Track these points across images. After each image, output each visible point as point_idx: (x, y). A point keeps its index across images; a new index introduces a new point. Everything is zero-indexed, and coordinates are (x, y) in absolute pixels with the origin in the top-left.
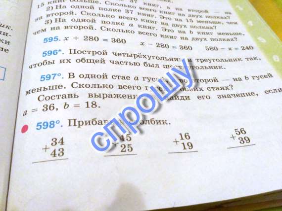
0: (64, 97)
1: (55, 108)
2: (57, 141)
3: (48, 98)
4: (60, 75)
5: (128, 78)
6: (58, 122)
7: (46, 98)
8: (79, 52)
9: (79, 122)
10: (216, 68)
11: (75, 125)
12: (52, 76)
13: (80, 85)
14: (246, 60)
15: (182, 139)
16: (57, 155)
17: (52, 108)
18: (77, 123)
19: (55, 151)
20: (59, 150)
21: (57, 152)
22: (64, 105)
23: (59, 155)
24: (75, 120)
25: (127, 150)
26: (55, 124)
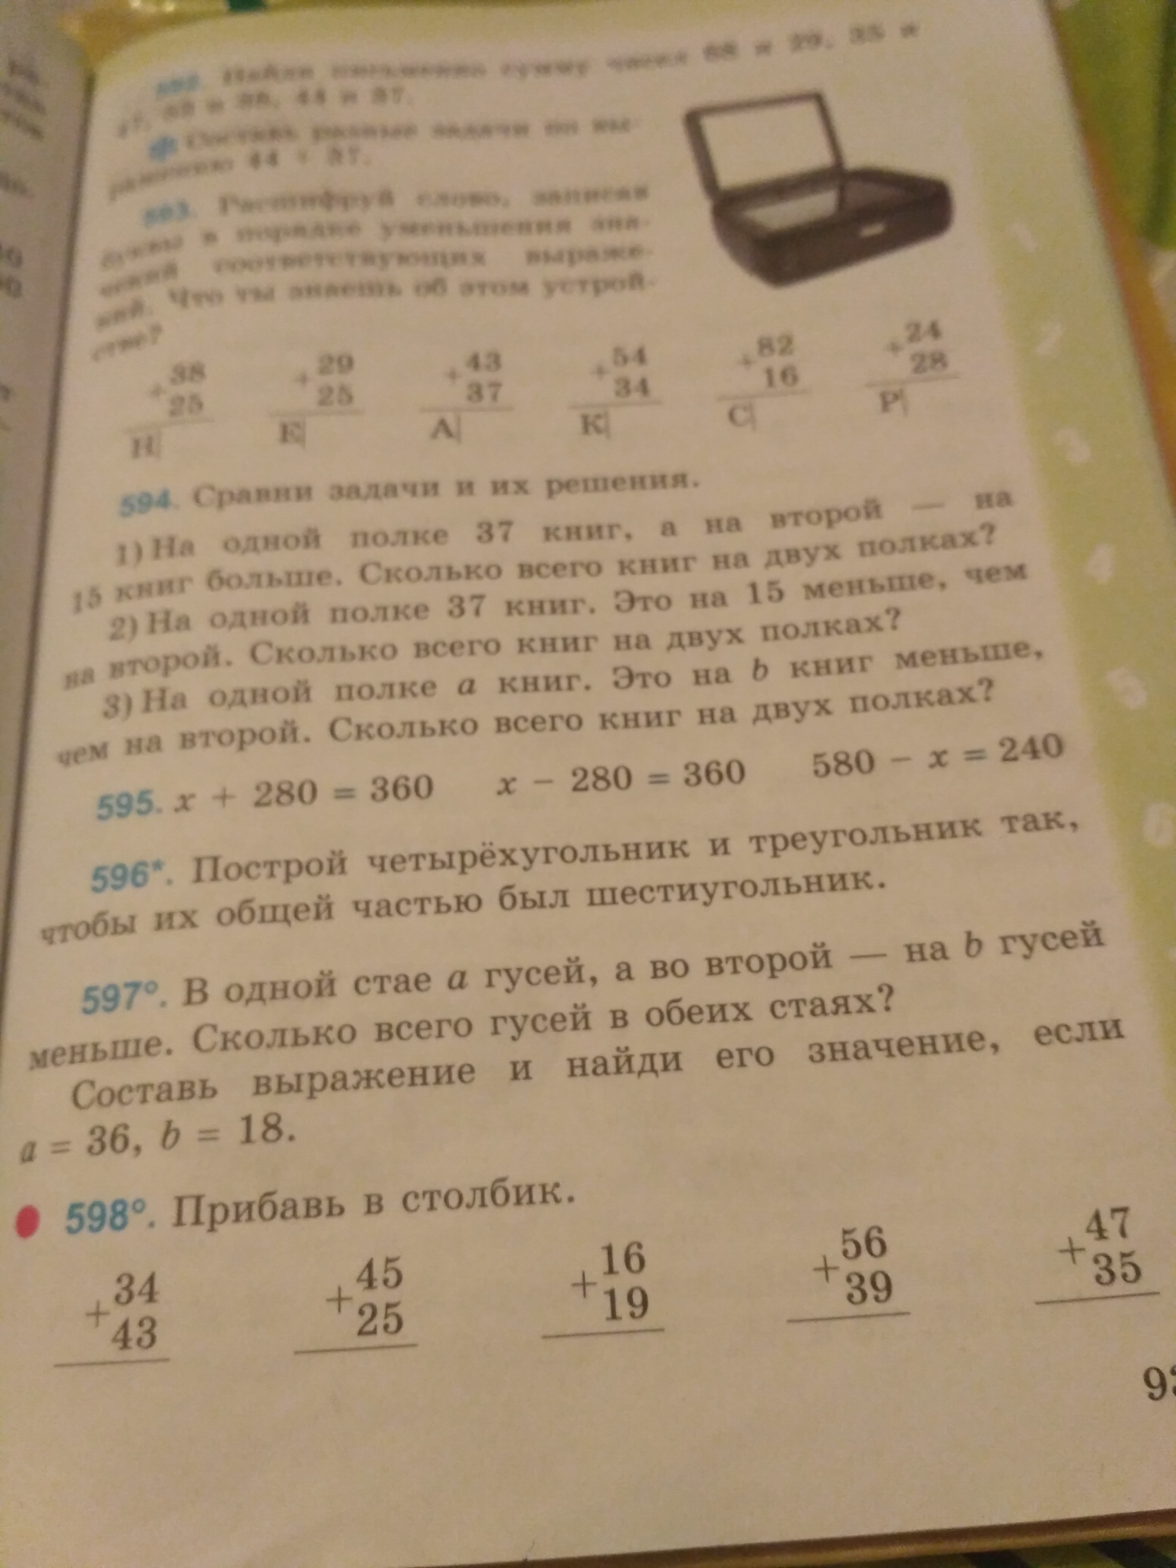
0: (165, 1093)
1: (132, 1144)
2: (136, 1288)
3: (106, 1098)
4: (152, 987)
5: (421, 982)
6: (139, 1206)
7: (99, 1097)
8: (233, 872)
9: (213, 1207)
10: (838, 882)
11: (197, 1221)
12: (125, 994)
13: (225, 1035)
14: (1006, 827)
15: (611, 1271)
16: (132, 1343)
17: (119, 1144)
18: (205, 1215)
19: (125, 1326)
20: (141, 1324)
21: (134, 1332)
22: (163, 1128)
23: (139, 1341)
24: (198, 1199)
25: (380, 1330)
26: (130, 1213)
